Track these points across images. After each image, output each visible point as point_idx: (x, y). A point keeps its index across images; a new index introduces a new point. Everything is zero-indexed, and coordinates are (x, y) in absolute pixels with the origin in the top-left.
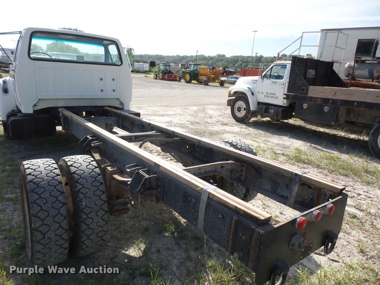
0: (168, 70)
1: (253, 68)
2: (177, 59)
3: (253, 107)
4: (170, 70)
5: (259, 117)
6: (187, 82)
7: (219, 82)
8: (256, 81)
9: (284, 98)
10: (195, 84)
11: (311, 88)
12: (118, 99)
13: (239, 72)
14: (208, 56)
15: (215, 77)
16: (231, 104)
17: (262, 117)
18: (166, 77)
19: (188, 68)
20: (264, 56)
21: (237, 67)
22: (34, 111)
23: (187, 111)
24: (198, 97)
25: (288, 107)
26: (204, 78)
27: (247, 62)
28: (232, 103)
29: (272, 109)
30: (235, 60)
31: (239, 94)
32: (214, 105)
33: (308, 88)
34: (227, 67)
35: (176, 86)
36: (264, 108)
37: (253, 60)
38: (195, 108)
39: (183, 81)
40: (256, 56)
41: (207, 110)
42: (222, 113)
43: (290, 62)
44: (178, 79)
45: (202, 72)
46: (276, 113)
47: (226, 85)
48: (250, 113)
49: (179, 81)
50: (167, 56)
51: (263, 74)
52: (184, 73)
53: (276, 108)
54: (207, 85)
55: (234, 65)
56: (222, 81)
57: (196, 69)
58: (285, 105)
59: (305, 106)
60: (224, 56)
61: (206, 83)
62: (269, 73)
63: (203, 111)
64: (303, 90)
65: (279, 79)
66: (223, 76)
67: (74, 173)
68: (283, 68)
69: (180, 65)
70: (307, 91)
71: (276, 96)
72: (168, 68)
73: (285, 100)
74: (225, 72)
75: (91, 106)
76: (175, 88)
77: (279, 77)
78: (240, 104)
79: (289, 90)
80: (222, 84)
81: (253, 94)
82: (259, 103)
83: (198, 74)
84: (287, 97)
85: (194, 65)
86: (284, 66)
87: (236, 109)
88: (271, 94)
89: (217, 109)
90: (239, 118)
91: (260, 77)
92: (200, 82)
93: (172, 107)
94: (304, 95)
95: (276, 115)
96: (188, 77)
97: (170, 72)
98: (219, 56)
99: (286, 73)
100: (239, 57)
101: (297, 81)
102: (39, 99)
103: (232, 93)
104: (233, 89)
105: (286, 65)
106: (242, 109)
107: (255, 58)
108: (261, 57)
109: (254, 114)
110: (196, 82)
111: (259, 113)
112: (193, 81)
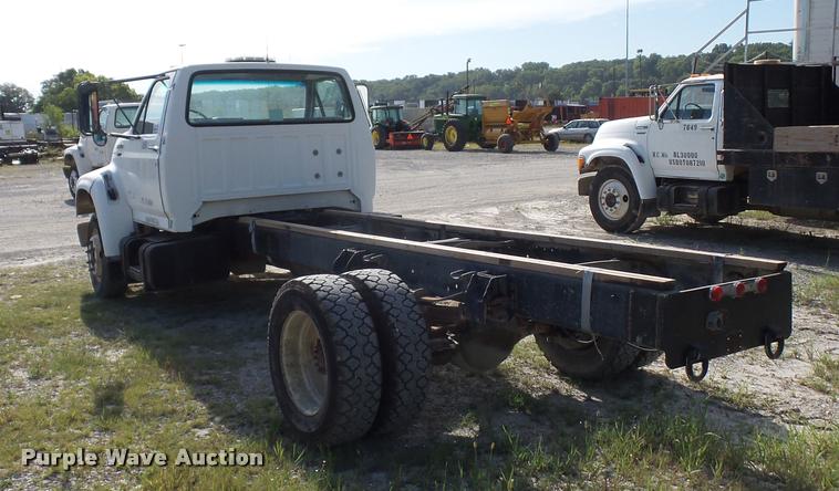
0: (396, 120)
1: (634, 94)
2: (408, 87)
3: (644, 193)
4: (400, 121)
5: (663, 214)
6: (450, 150)
7: (542, 141)
8: (646, 127)
9: (719, 162)
10: (476, 151)
11: (779, 131)
12: (349, 190)
13: (595, 108)
14: (499, 71)
15: (531, 127)
16: (589, 188)
17: (672, 213)
18: (390, 141)
19: (452, 111)
20: (664, 57)
21: (586, 95)
22: (194, 227)
23: (474, 218)
24: (492, 183)
25: (732, 182)
26: (499, 134)
27: (613, 76)
28: (591, 187)
29: (692, 191)
30: (578, 74)
31: (605, 163)
32: (541, 198)
33: (772, 134)
34: (558, 97)
35: (424, 162)
36: (673, 191)
37: (631, 69)
38: (495, 211)
39: (439, 145)
40: (640, 57)
41: (527, 212)
42: (566, 217)
43: (721, 76)
44: (425, 142)
45: (490, 117)
46: (705, 199)
47: (562, 147)
48: (639, 208)
49: (429, 148)
50: (380, 82)
51: (661, 110)
52: (439, 124)
53: (703, 189)
54: (509, 151)
55: (577, 90)
56: (550, 137)
57: (475, 111)
58: (724, 180)
59: (772, 175)
60: (544, 66)
61: (506, 148)
62: (674, 106)
63: (516, 216)
64: (762, 138)
65: (701, 118)
66: (551, 124)
67: (374, 288)
68: (707, 90)
69: (422, 104)
70: (771, 140)
71: (698, 159)
72: (393, 114)
73: (722, 167)
74: (556, 111)
75: (296, 211)
76: (423, 168)
77: (701, 114)
78: (613, 186)
79: (727, 143)
80: (551, 144)
81: (641, 159)
82: (659, 181)
83: (480, 124)
84: (726, 159)
85: (468, 99)
86: (709, 88)
87: (603, 201)
88: (684, 155)
89: (551, 208)
90: (612, 223)
91: (653, 117)
92: (488, 146)
93: (433, 212)
94: (764, 151)
95: (704, 204)
96: (453, 135)
97: (400, 126)
98: (528, 66)
99: (716, 103)
100: (589, 64)
101: (745, 120)
102: (204, 203)
103: (588, 161)
104: (589, 153)
105: (713, 85)
106: (618, 199)
107: (636, 63)
108: (655, 58)
109: (651, 208)
110: (476, 146)
111: (661, 206)
112: (468, 145)
